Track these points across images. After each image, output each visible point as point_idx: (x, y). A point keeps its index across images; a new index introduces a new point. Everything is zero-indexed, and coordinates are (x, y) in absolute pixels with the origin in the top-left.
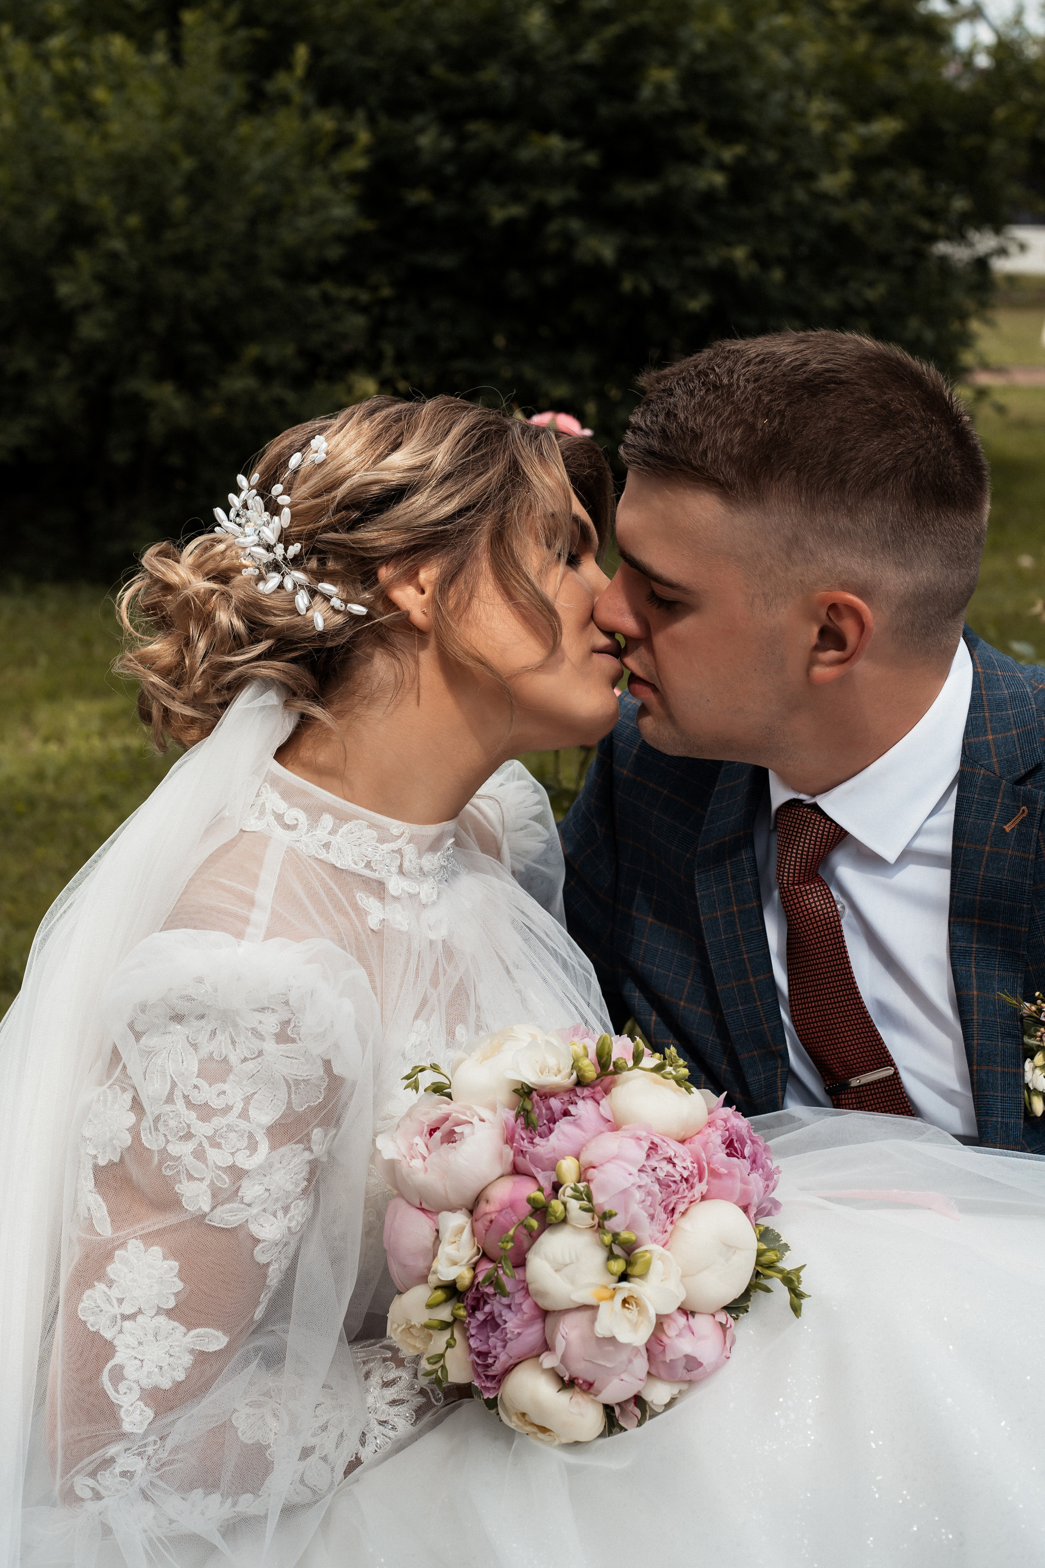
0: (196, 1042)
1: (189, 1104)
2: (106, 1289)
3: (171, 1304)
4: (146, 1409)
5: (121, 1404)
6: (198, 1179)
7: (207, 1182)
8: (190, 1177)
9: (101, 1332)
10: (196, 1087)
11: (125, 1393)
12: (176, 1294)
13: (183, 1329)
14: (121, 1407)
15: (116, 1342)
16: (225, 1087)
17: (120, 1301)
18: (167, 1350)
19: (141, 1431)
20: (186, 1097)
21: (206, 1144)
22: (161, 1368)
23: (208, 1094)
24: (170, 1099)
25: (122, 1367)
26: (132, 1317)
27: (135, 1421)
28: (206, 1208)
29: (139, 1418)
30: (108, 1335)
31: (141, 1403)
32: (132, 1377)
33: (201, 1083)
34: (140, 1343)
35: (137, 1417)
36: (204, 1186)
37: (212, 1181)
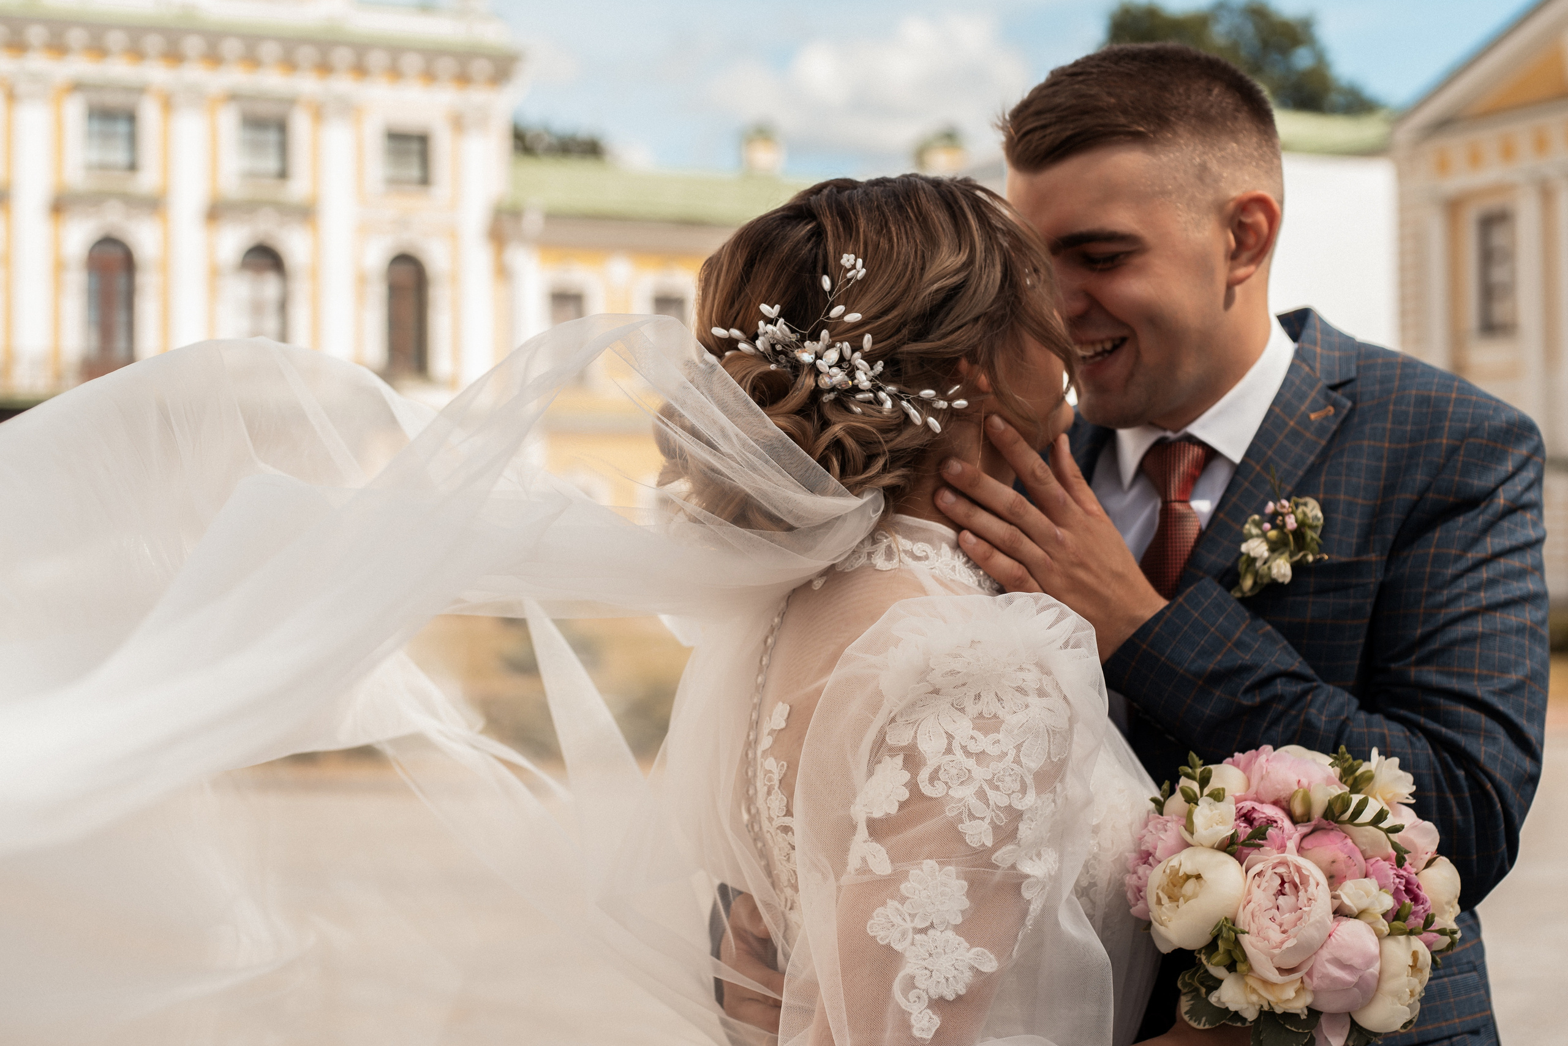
0: (962, 707)
1: (968, 753)
2: (899, 906)
3: (959, 920)
4: (934, 1017)
5: (910, 1011)
6: (979, 818)
7: (987, 820)
8: (972, 816)
9: (892, 945)
10: (972, 738)
11: (915, 1002)
12: (963, 912)
13: (967, 945)
14: (911, 1014)
15: (907, 954)
16: (1000, 736)
17: (913, 916)
18: (953, 963)
19: (930, 1037)
20: (964, 748)
21: (986, 788)
22: (947, 980)
23: (984, 743)
24: (949, 751)
25: (913, 978)
26: (923, 931)
27: (923, 1027)
28: (989, 843)
29: (927, 1024)
30: (898, 947)
31: (929, 1011)
32: (923, 987)
33: (976, 734)
34: (930, 955)
35: (925, 1023)
36: (985, 825)
37: (992, 819)
